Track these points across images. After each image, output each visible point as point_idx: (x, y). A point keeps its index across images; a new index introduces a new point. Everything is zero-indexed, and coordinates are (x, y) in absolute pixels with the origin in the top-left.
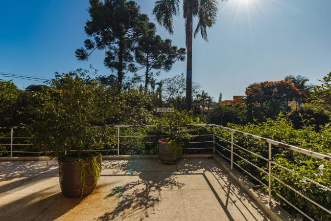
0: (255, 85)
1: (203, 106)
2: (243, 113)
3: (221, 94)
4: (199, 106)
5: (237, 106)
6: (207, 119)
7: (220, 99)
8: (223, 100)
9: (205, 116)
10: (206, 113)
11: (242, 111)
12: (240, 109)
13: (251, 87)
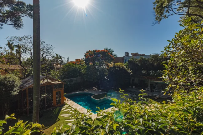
0: (90, 51)
1: (57, 64)
2: (84, 68)
3: (68, 58)
4: (53, 64)
5: (80, 64)
6: (59, 74)
7: (68, 61)
8: (69, 61)
9: (58, 71)
10: (58, 69)
11: (84, 67)
12: (82, 66)
13: (88, 52)
